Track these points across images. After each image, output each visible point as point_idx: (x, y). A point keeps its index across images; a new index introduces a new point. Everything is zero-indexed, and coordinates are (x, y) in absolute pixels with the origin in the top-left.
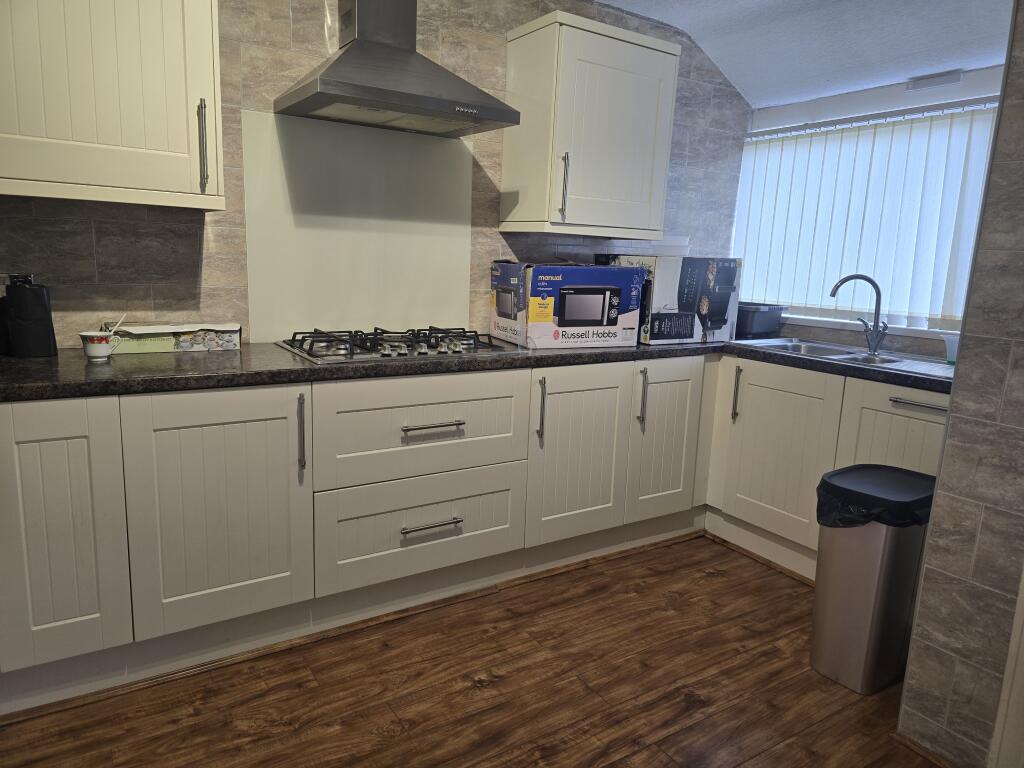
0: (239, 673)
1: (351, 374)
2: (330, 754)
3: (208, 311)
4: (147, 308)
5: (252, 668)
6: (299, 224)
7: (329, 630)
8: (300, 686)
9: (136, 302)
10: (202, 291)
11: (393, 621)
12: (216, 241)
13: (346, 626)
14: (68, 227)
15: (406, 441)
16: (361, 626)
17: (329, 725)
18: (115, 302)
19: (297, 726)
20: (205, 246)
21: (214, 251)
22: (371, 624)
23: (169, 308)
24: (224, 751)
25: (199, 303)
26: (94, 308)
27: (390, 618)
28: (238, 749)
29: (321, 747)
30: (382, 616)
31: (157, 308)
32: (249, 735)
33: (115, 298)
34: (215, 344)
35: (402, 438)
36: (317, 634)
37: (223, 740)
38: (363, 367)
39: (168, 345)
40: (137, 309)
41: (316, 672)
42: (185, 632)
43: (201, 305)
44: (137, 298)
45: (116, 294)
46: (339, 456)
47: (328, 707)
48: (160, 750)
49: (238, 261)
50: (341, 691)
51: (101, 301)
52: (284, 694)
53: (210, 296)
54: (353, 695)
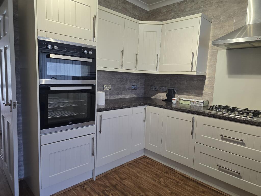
0: (175, 174)
1: (207, 115)
2: (162, 193)
3: (204, 97)
4: (192, 96)
5: (178, 175)
6: (229, 77)
7: (198, 181)
8: (178, 183)
9: (191, 94)
10: (203, 93)
11: (215, 191)
12: (208, 82)
13: (202, 183)
14: (182, 79)
15: (223, 139)
16: (206, 186)
17: (170, 190)
18: (187, 94)
19: (166, 186)
20: (205, 83)
21: (207, 84)
22: (209, 187)
23: (196, 96)
24: (154, 179)
25: (202, 96)
26: (184, 95)
27: (215, 190)
28: (155, 181)
29: (163, 191)
30: (213, 187)
31: (194, 96)
32: (160, 181)
33: (187, 93)
34: (198, 105)
35: (221, 138)
36: (195, 179)
37: (156, 178)
38: (210, 114)
39: (189, 103)
40: (190, 95)
41: (184, 184)
42: (174, 161)
43: (203, 96)
44: (191, 93)
45: (187, 92)
46: (202, 135)
47: (175, 189)
48: (150, 173)
49: (212, 87)
50: (181, 189)
51: (185, 93)
52: (173, 181)
53: (205, 94)
54: (182, 191)
